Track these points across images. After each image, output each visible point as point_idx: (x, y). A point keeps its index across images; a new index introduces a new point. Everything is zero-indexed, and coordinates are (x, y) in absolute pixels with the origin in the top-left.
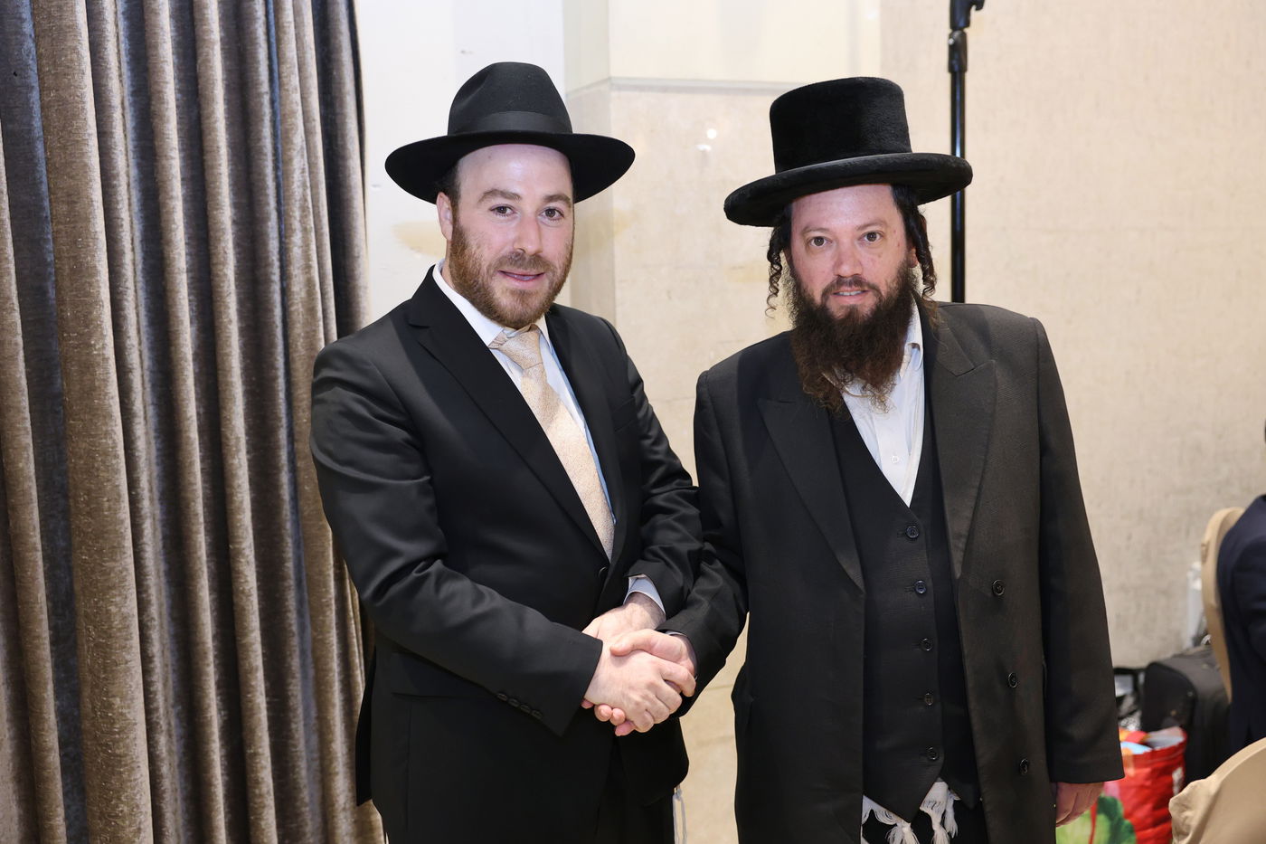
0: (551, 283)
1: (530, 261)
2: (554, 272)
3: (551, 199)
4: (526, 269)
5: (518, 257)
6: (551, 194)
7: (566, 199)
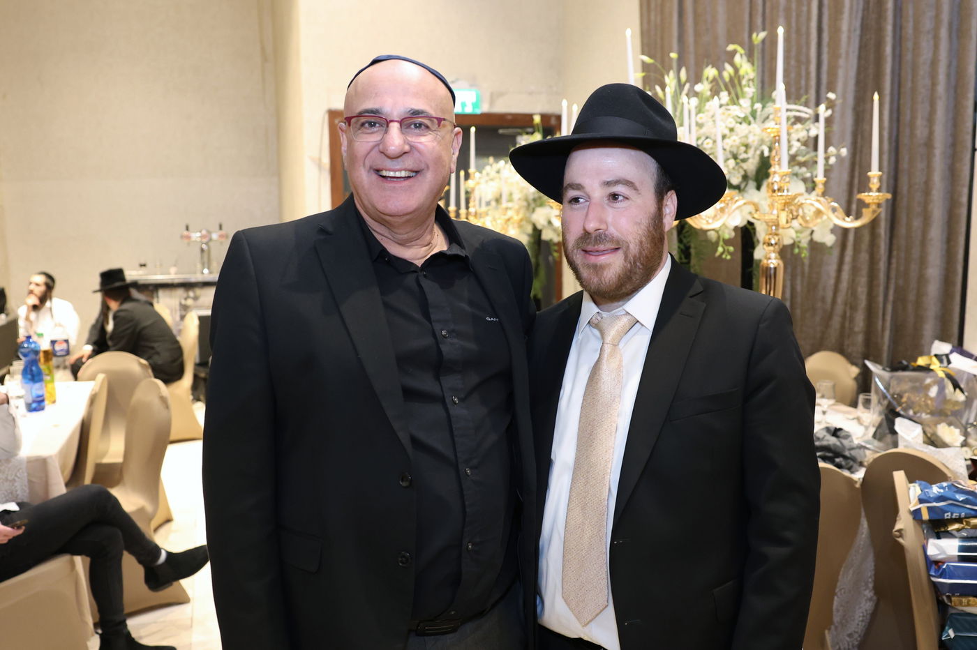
0: (626, 257)
1: (596, 237)
2: (628, 247)
3: (608, 184)
4: (594, 246)
5: (586, 235)
6: (609, 180)
7: (628, 183)
